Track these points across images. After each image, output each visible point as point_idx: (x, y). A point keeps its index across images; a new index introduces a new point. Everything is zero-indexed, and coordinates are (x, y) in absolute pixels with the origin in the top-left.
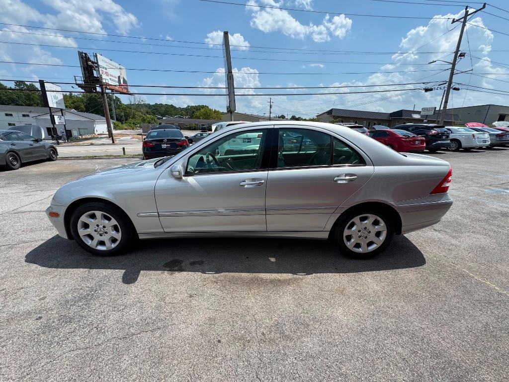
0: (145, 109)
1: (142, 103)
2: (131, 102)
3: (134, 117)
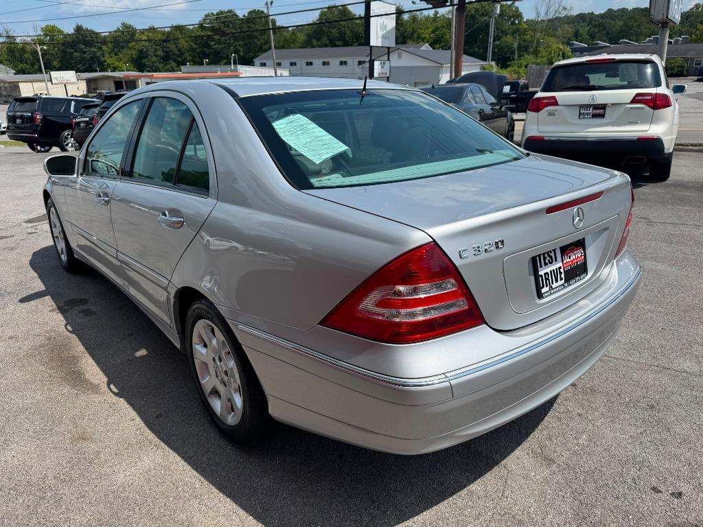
0: (569, 29)
1: (563, 14)
2: (538, 14)
3: (536, 53)
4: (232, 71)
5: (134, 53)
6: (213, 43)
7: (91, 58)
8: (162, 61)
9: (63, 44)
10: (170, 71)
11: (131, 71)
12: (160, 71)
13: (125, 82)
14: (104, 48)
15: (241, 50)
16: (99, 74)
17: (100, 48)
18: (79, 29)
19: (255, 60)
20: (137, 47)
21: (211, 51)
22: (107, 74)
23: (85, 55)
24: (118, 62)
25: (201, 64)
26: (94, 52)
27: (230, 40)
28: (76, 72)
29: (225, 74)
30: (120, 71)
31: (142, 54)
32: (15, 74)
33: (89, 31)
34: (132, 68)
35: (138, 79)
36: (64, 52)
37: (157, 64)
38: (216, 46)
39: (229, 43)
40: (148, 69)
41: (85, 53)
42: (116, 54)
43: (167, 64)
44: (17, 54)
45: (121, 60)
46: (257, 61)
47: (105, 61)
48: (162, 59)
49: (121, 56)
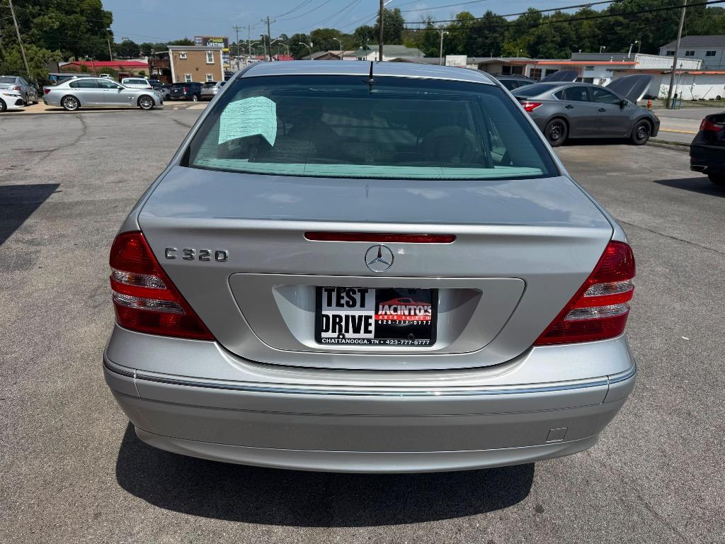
4: (627, 60)
5: (532, 39)
6: (620, 28)
7: (492, 43)
8: (557, 47)
9: (471, 29)
10: (563, 58)
11: (525, 57)
12: (553, 58)
13: (513, 67)
14: (506, 34)
15: (651, 35)
16: (492, 59)
17: (502, 34)
18: (488, 15)
19: (661, 48)
20: (536, 33)
21: (615, 37)
22: (499, 59)
23: (487, 41)
24: (515, 47)
25: (597, 51)
26: (496, 38)
27: (640, 24)
28: (468, 57)
29: (618, 63)
30: (513, 56)
31: (540, 40)
32: (425, 57)
33: (496, 17)
34: (525, 54)
35: (525, 65)
36: (470, 38)
37: (552, 51)
38: (622, 31)
39: (638, 28)
40: (542, 55)
41: (487, 38)
42: (515, 40)
43: (562, 51)
44: (432, 39)
45: (517, 45)
46: (664, 50)
47: (503, 47)
48: (559, 45)
49: (519, 41)
